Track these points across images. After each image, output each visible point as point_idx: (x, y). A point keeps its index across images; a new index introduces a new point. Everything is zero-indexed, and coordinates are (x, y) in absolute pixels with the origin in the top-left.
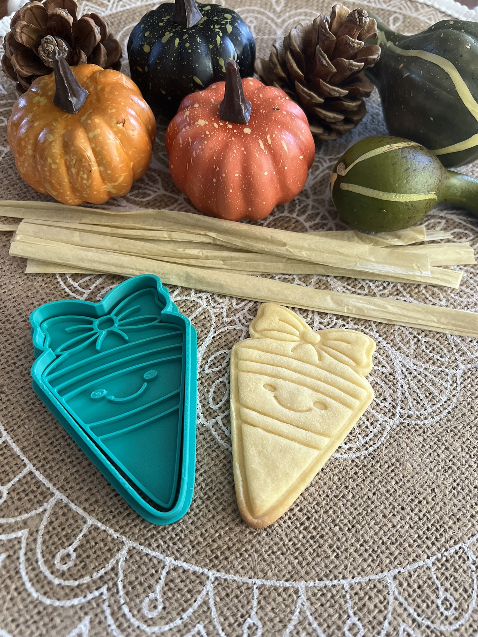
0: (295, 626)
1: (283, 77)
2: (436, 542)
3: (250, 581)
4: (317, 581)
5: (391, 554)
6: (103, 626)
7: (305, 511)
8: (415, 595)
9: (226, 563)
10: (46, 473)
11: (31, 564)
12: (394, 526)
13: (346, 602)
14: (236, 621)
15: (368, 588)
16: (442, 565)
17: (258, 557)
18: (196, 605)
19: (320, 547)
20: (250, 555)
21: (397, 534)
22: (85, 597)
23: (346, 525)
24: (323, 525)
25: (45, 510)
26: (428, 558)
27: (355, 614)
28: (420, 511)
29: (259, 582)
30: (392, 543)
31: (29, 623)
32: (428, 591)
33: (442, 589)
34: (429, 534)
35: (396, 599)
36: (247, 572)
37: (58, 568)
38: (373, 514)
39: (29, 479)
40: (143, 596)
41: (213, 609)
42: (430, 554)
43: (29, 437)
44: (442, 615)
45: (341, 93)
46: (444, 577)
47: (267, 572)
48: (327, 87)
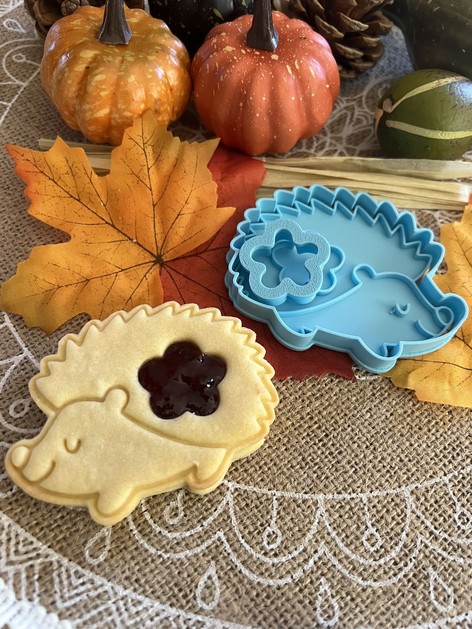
0: (314, 535)
1: (303, 12)
2: (452, 461)
3: (269, 493)
4: (336, 494)
5: (408, 470)
6: (126, 530)
7: (324, 428)
8: (432, 509)
9: (245, 475)
12: (411, 445)
13: (364, 514)
14: (256, 529)
15: (386, 501)
16: (459, 482)
17: (278, 470)
18: (216, 514)
19: (338, 462)
20: (269, 469)
21: (414, 453)
23: (364, 443)
24: (342, 442)
26: (445, 475)
27: (373, 525)
28: (437, 431)
29: (279, 494)
30: (410, 461)
31: (53, 527)
32: (444, 506)
33: (459, 505)
34: (446, 453)
35: (413, 512)
36: (267, 484)
38: (391, 433)
40: (164, 504)
41: (234, 518)
42: (447, 472)
44: (459, 529)
45: (361, 27)
46: (461, 493)
47: (286, 485)
48: (348, 20)
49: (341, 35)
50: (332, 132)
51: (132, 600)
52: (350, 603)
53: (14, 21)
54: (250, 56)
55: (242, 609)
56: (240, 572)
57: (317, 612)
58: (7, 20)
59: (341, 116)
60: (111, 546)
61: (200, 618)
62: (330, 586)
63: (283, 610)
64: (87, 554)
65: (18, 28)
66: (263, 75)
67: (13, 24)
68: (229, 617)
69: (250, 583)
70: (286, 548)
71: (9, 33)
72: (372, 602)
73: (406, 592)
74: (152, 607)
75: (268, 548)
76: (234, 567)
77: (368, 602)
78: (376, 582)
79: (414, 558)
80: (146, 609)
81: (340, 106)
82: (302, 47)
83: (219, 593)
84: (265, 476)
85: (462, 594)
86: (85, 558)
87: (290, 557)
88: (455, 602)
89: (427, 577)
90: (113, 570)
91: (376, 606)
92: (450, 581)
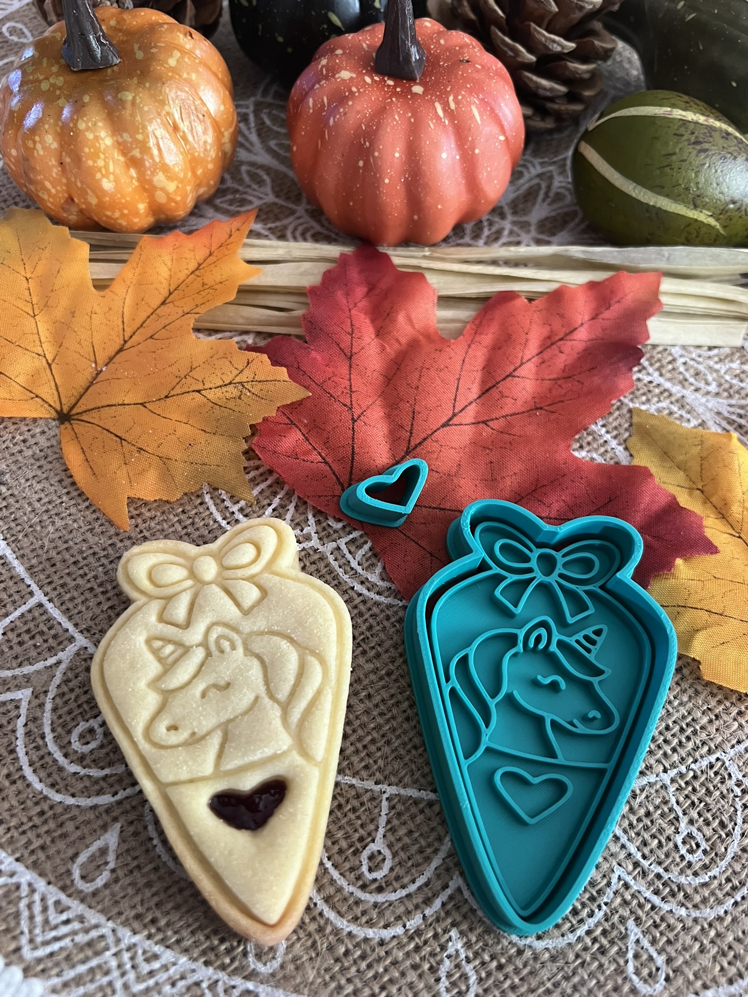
2: (678, 748)
3: (377, 788)
6: (140, 838)
8: (641, 825)
10: (64, 607)
11: (34, 741)
14: (351, 846)
16: (687, 783)
17: (393, 751)
20: (379, 749)
22: (115, 794)
25: (59, 663)
26: (665, 771)
29: (391, 791)
31: (25, 827)
32: (660, 821)
33: (684, 820)
34: (668, 735)
36: (373, 774)
37: (76, 749)
39: (37, 614)
42: (668, 766)
43: (40, 552)
44: (682, 860)
45: (563, 47)
46: (689, 802)
47: (404, 776)
48: (543, 34)
49: (532, 58)
50: (515, 213)
51: (144, 952)
52: (494, 973)
53: (19, 26)
54: (377, 87)
55: (318, 973)
56: (321, 914)
57: (441, 985)
58: (8, 25)
59: (531, 187)
60: (116, 863)
61: (250, 985)
62: (466, 943)
63: (386, 978)
64: (76, 874)
65: (26, 37)
66: (397, 117)
67: (18, 31)
68: (298, 985)
69: (336, 932)
70: (398, 878)
71: (11, 45)
72: (531, 973)
73: (588, 959)
74: (174, 964)
75: (370, 876)
76: (312, 906)
77: (525, 972)
78: (540, 941)
79: (606, 904)
80: (165, 968)
81: (529, 173)
82: (462, 74)
83: (285, 946)
84: (371, 761)
85: (681, 965)
86: (72, 881)
87: (404, 893)
88: (667, 979)
89: (624, 937)
90: (117, 902)
91: (537, 979)
92: (661, 944)
